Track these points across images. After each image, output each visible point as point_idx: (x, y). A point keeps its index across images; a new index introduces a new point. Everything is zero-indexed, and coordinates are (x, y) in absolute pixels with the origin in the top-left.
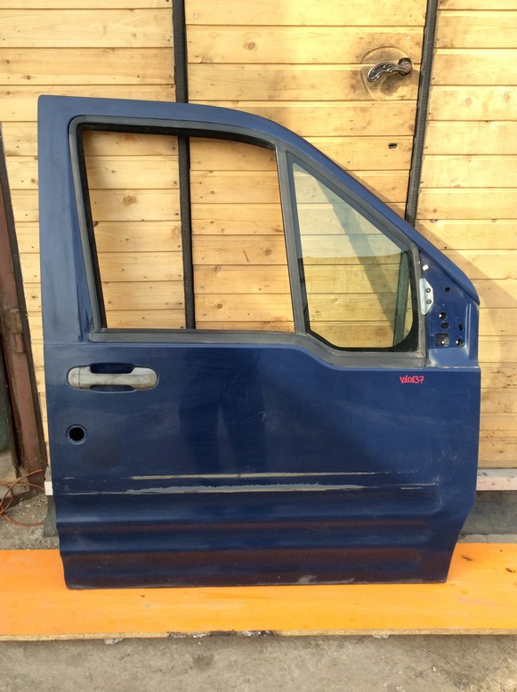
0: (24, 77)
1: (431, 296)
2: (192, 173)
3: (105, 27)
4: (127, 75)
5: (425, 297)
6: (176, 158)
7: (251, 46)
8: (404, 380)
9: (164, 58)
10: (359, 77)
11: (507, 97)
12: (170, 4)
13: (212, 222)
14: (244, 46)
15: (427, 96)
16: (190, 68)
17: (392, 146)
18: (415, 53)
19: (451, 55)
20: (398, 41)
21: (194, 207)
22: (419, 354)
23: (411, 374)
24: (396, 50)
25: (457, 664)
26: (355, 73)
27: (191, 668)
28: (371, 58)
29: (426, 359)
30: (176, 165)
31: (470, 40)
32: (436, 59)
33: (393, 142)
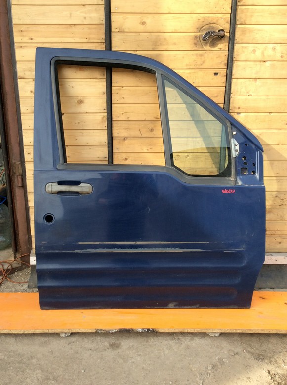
0: (29, 39)
1: (237, 148)
2: (112, 88)
3: (71, 14)
4: (81, 38)
5: (235, 148)
6: (105, 80)
7: (144, 23)
8: (224, 191)
9: (100, 29)
10: (198, 39)
11: (274, 49)
12: (103, 3)
13: (123, 114)
14: (140, 23)
15: (233, 49)
16: (113, 34)
17: (216, 74)
18: (226, 27)
19: (244, 28)
20: (217, 21)
21: (114, 106)
22: (232, 178)
23: (228, 188)
24: (216, 25)
25: (257, 349)
26: (196, 37)
27: (108, 349)
28: (204, 29)
29: (236, 181)
30: (104, 83)
31: (254, 21)
32: (237, 30)
33: (217, 72)
